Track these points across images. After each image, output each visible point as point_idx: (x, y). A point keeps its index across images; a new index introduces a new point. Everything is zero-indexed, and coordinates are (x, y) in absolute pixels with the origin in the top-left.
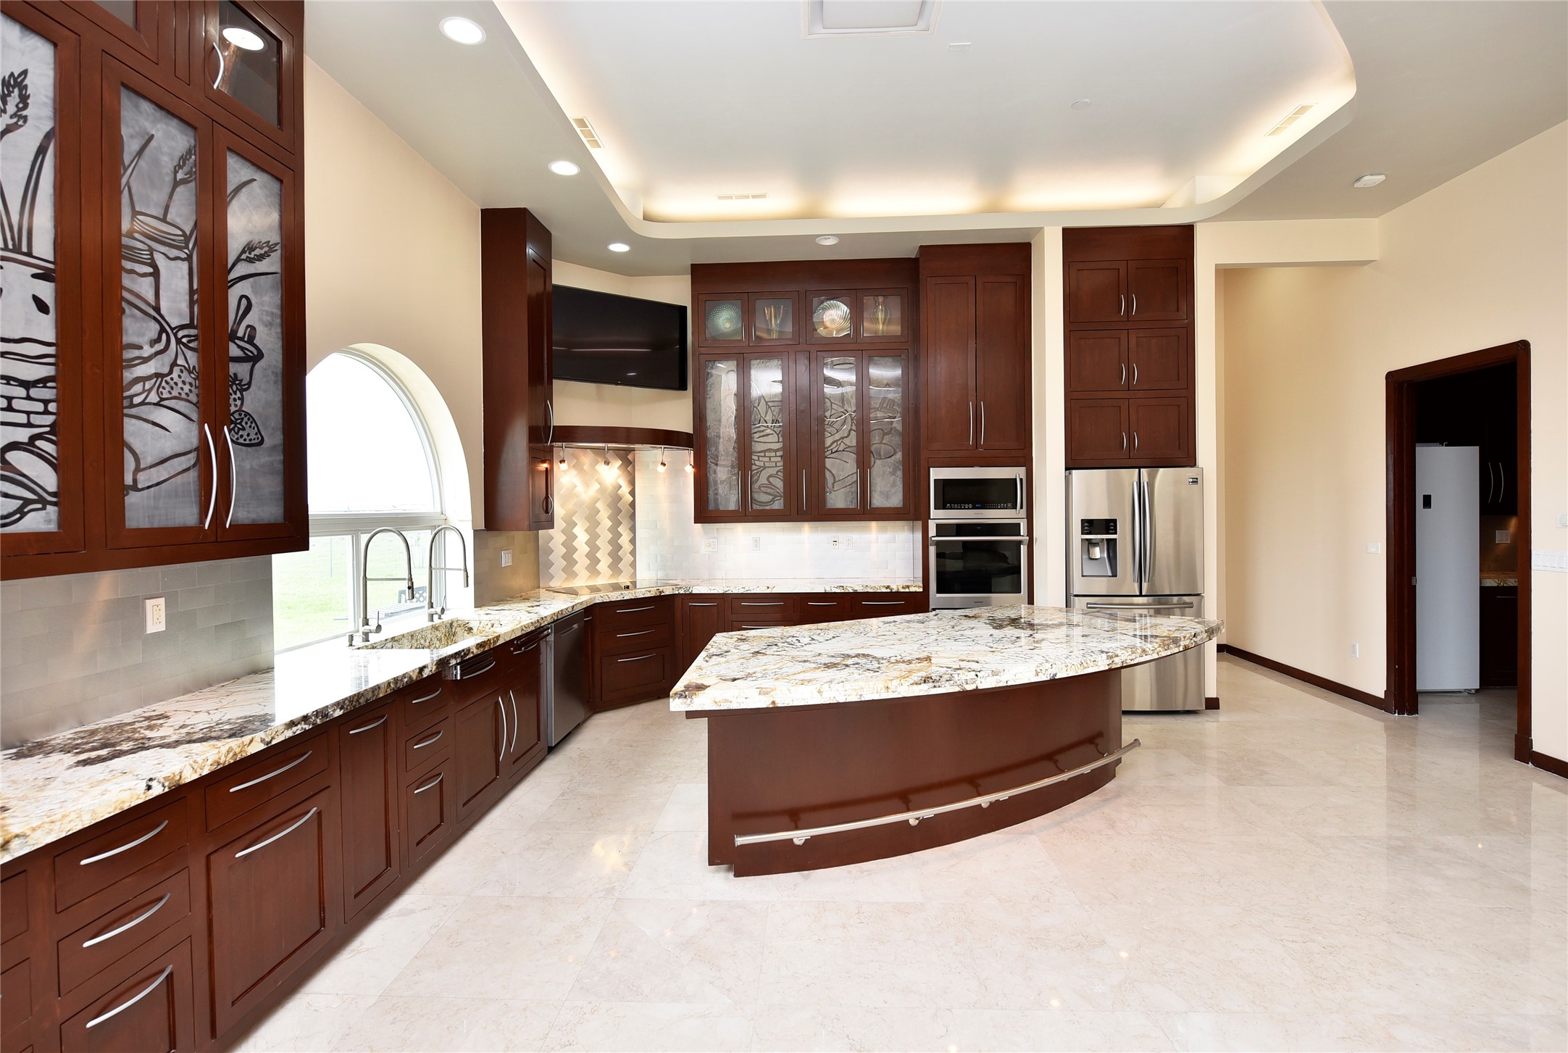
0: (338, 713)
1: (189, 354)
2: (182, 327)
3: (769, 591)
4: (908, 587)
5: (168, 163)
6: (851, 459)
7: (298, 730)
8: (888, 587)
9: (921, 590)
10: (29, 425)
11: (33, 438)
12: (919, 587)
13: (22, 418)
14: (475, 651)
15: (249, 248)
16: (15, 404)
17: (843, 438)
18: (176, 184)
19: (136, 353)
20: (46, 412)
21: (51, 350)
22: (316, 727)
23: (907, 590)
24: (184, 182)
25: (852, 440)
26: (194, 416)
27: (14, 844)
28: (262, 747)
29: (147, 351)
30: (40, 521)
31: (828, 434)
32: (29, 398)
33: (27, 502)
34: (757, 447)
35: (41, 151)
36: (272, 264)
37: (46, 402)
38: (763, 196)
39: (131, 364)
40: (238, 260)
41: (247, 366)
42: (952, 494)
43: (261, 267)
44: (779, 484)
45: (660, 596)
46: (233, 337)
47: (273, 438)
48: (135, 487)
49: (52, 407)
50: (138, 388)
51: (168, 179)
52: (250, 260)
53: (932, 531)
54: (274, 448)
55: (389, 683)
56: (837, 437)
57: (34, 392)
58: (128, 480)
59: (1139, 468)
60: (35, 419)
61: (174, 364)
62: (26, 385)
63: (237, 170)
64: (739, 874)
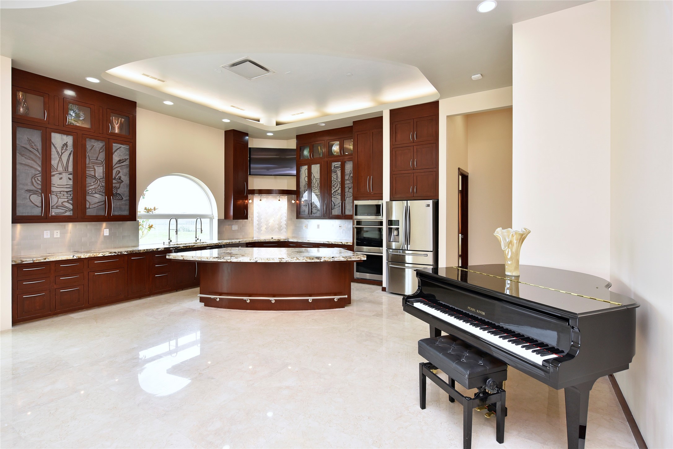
0: (126, 253)
1: (103, 183)
2: (101, 179)
5: (98, 149)
6: (339, 197)
7: (113, 254)
8: (341, 243)
9: (352, 244)
10: (67, 198)
11: (68, 200)
12: (351, 243)
15: (120, 161)
16: (63, 195)
17: (337, 190)
18: (100, 153)
19: (90, 185)
20: (71, 196)
21: (72, 186)
22: (118, 255)
23: (347, 244)
24: (102, 152)
25: (339, 191)
26: (104, 195)
27: (47, 259)
28: (102, 256)
29: (92, 184)
30: (68, 214)
31: (332, 189)
32: (67, 194)
33: (66, 210)
35: (70, 154)
36: (127, 163)
37: (71, 194)
39: (89, 187)
40: (116, 164)
41: (119, 184)
43: (124, 164)
46: (115, 179)
47: (126, 197)
48: (89, 208)
49: (72, 195)
50: (90, 191)
51: (98, 152)
52: (120, 163)
53: (355, 223)
54: (126, 200)
55: (144, 250)
56: (335, 190)
57: (68, 193)
58: (87, 206)
59: (407, 200)
60: (68, 197)
61: (99, 185)
62: (67, 192)
63: (115, 146)
64: (205, 306)
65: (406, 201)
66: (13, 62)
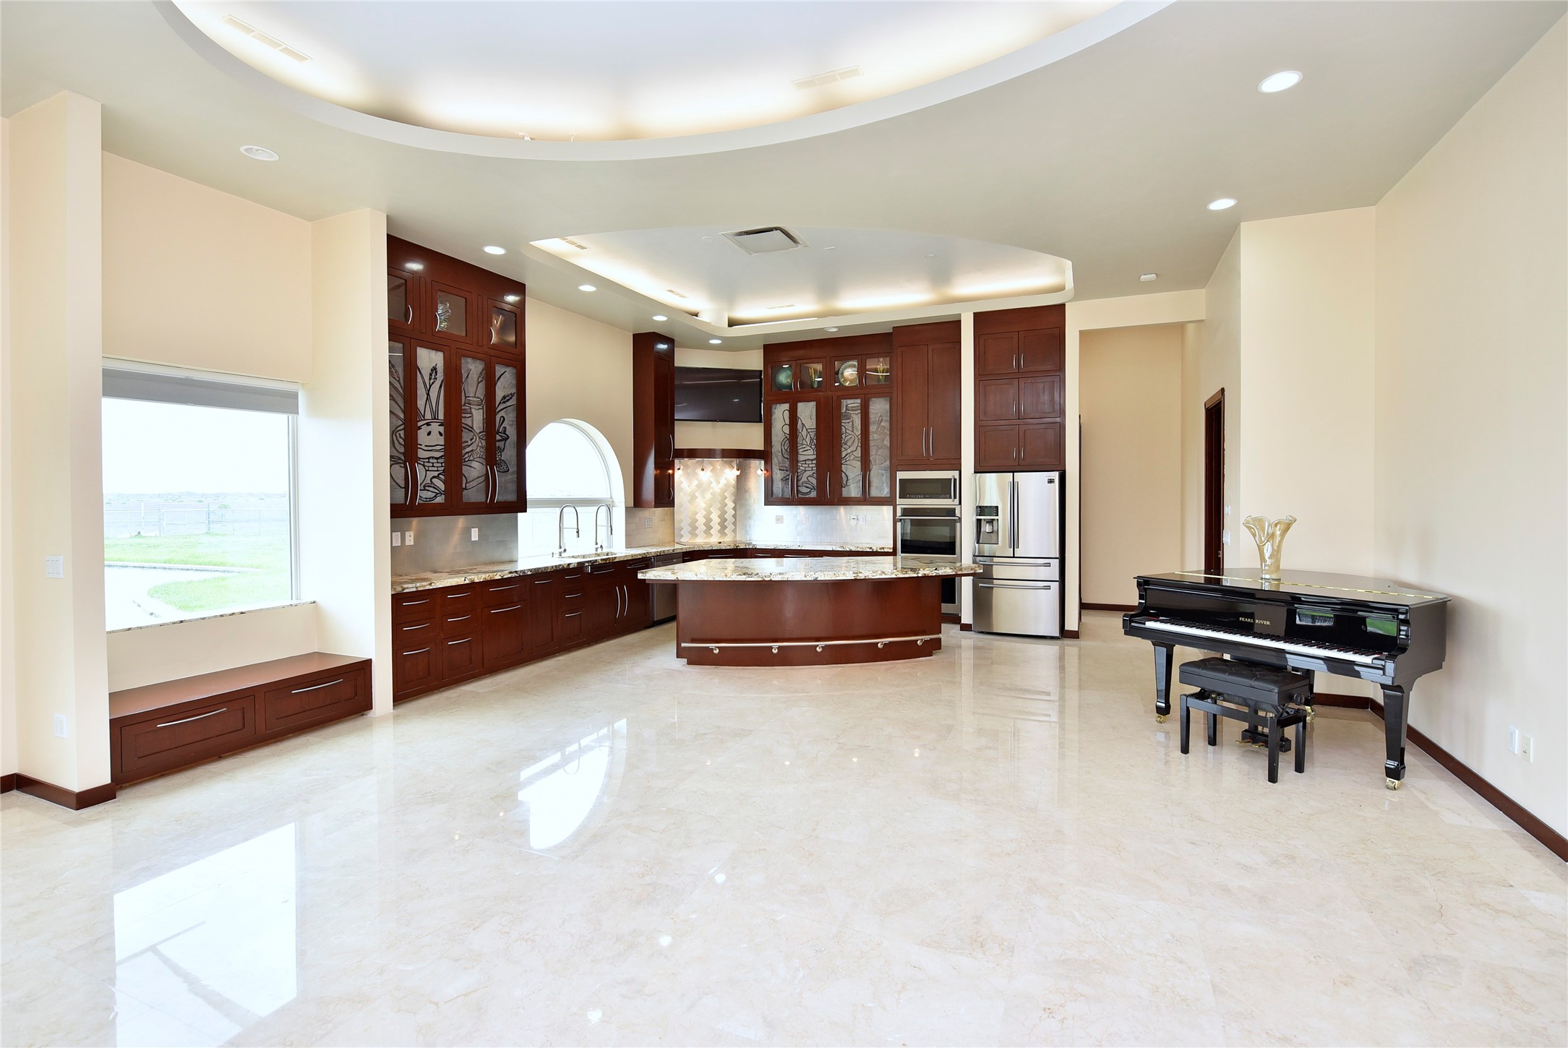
0: (529, 573)
1: (483, 441)
2: (480, 433)
3: (799, 548)
4: (883, 548)
5: (475, 377)
6: (858, 464)
7: (514, 575)
8: (871, 548)
9: (891, 551)
10: (438, 471)
11: (439, 474)
12: (890, 549)
13: (436, 469)
14: (600, 562)
15: (504, 397)
16: (435, 465)
17: (853, 451)
18: (479, 383)
19: (466, 444)
20: (442, 466)
21: (443, 447)
22: (520, 576)
23: (882, 550)
24: (481, 381)
25: (858, 453)
26: (484, 463)
27: (433, 584)
28: (500, 578)
29: (470, 443)
30: (440, 499)
31: (843, 449)
32: (438, 462)
33: (437, 494)
34: (801, 458)
35: (441, 387)
36: (513, 401)
37: (442, 463)
38: (793, 306)
39: (465, 448)
40: (500, 403)
41: (503, 442)
42: (909, 489)
43: (508, 404)
44: (814, 481)
45: (736, 549)
46: (498, 432)
47: (513, 469)
48: (466, 489)
49: (443, 465)
50: (467, 455)
51: (476, 383)
52: (504, 402)
53: (899, 513)
54: (513, 472)
55: (552, 567)
56: (849, 451)
57: (439, 461)
58: (464, 486)
59: (1013, 472)
60: (439, 469)
61: (478, 446)
62: (437, 459)
63: (499, 370)
64: (689, 663)
65: (1012, 474)
66: (389, 219)
